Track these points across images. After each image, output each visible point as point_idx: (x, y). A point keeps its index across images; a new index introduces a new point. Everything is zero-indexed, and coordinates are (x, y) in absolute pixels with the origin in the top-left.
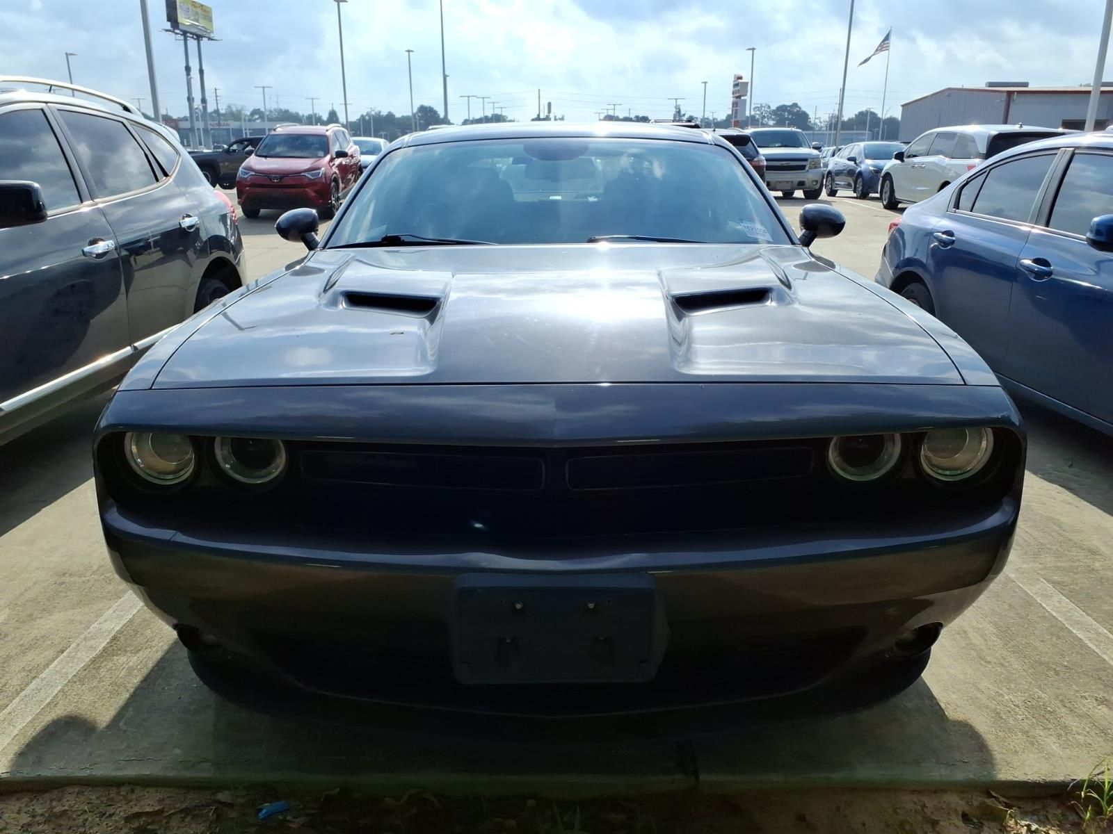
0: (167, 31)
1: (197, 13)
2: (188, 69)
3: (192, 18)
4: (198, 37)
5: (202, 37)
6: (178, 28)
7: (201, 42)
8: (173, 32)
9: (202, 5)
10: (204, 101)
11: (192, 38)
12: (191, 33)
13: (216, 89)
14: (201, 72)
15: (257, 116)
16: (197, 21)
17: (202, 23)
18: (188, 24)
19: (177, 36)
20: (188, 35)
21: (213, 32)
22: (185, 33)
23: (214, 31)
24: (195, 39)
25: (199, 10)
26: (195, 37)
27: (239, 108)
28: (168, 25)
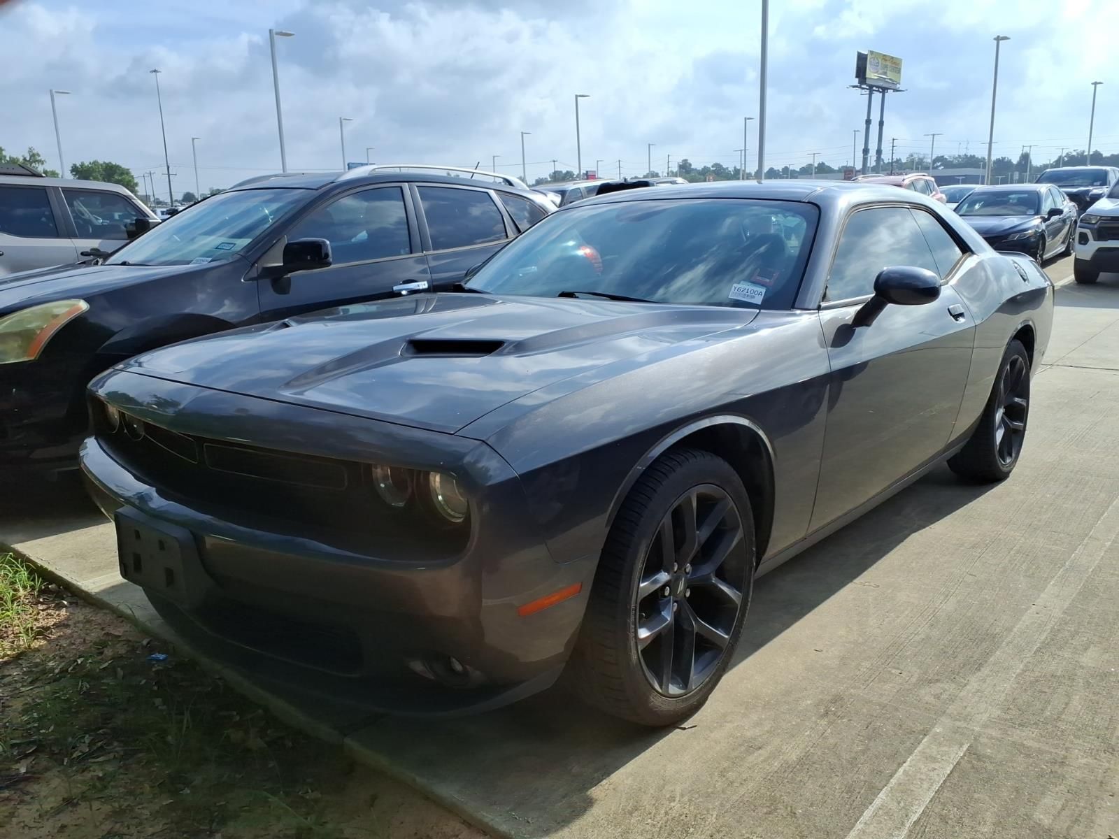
0: (854, 87)
1: (886, 66)
2: (868, 122)
3: (880, 71)
4: (884, 90)
5: (888, 89)
6: (865, 84)
7: (886, 94)
8: (860, 87)
9: (893, 58)
10: (879, 152)
11: (878, 91)
12: (877, 87)
13: (893, 140)
14: (881, 123)
15: (939, 164)
16: (885, 74)
17: (890, 75)
18: (876, 78)
19: (863, 90)
20: (874, 88)
21: (899, 84)
22: (871, 87)
23: (901, 82)
24: (880, 92)
25: (888, 63)
26: (881, 90)
27: (921, 156)
28: (856, 82)
